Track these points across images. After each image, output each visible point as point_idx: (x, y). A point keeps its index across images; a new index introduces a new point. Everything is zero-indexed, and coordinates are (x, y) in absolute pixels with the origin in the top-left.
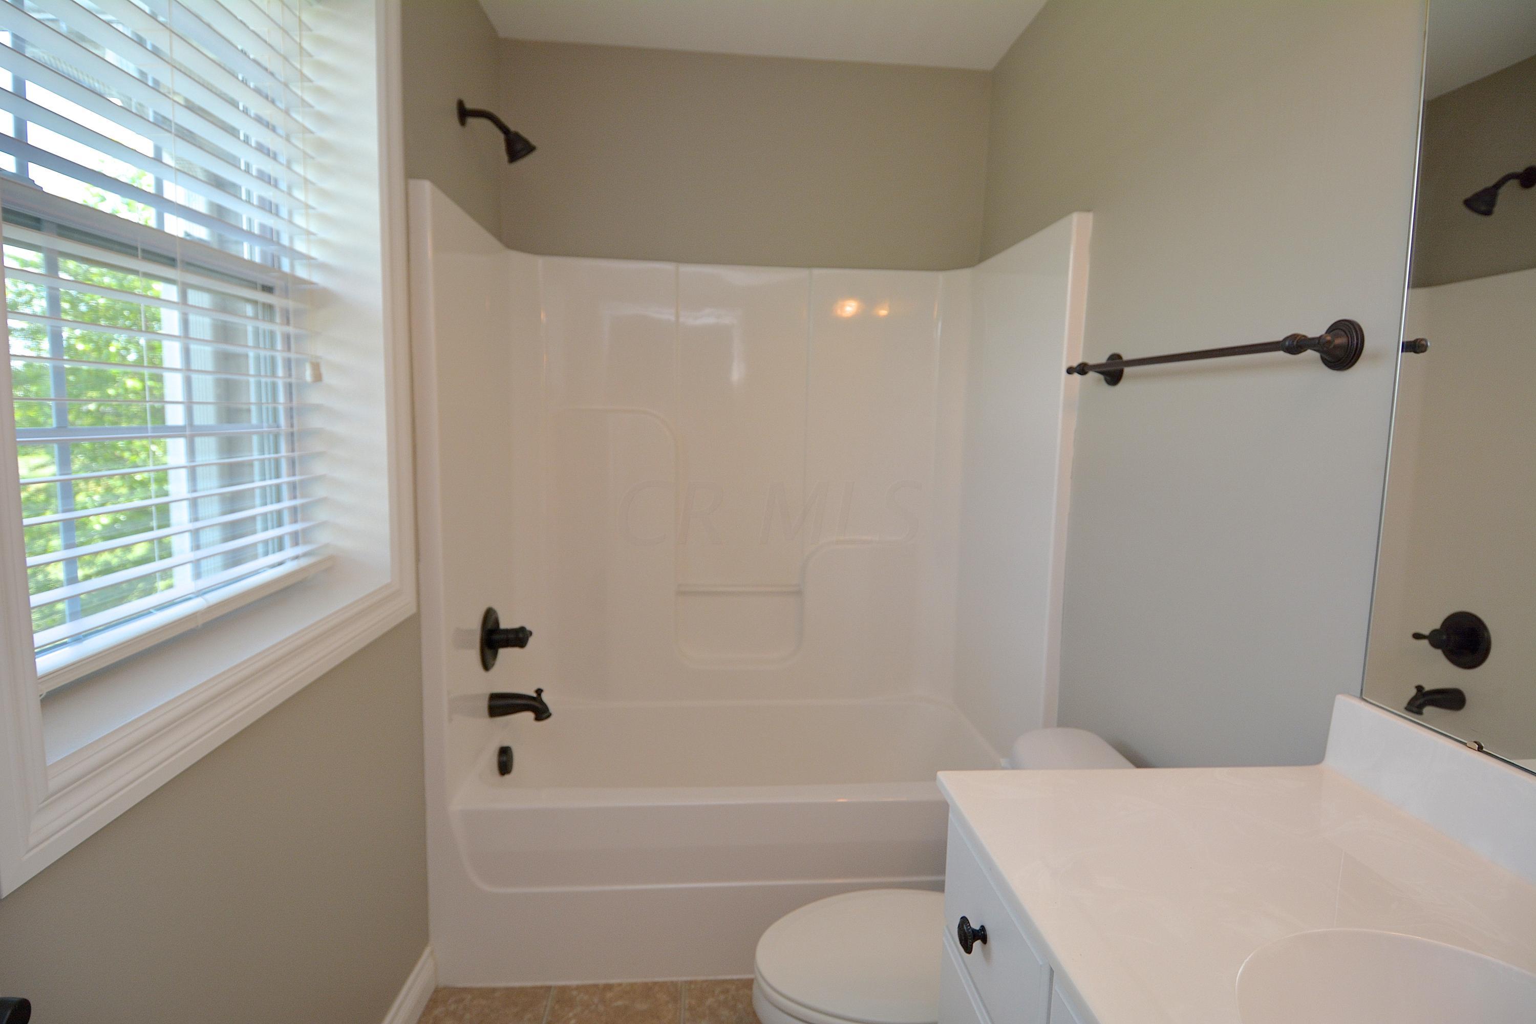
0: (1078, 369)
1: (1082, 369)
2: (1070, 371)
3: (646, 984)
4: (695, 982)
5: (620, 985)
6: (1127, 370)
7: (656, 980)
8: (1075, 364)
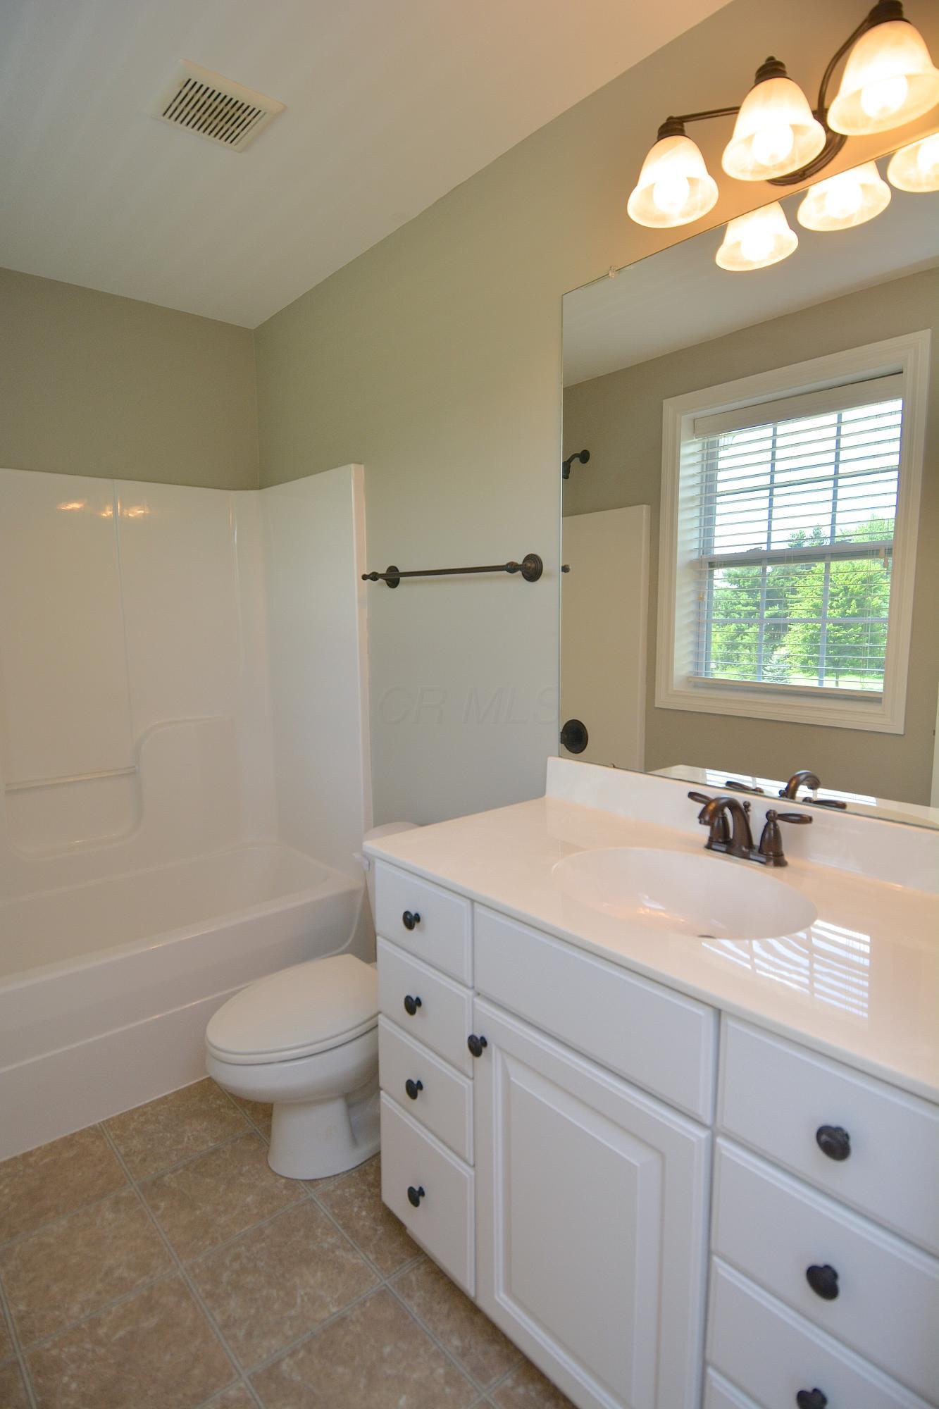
0: (371, 576)
1: (374, 577)
2: (365, 577)
3: (65, 1138)
4: (112, 1119)
5: (39, 1148)
6: (402, 579)
7: (74, 1131)
8: (367, 573)
